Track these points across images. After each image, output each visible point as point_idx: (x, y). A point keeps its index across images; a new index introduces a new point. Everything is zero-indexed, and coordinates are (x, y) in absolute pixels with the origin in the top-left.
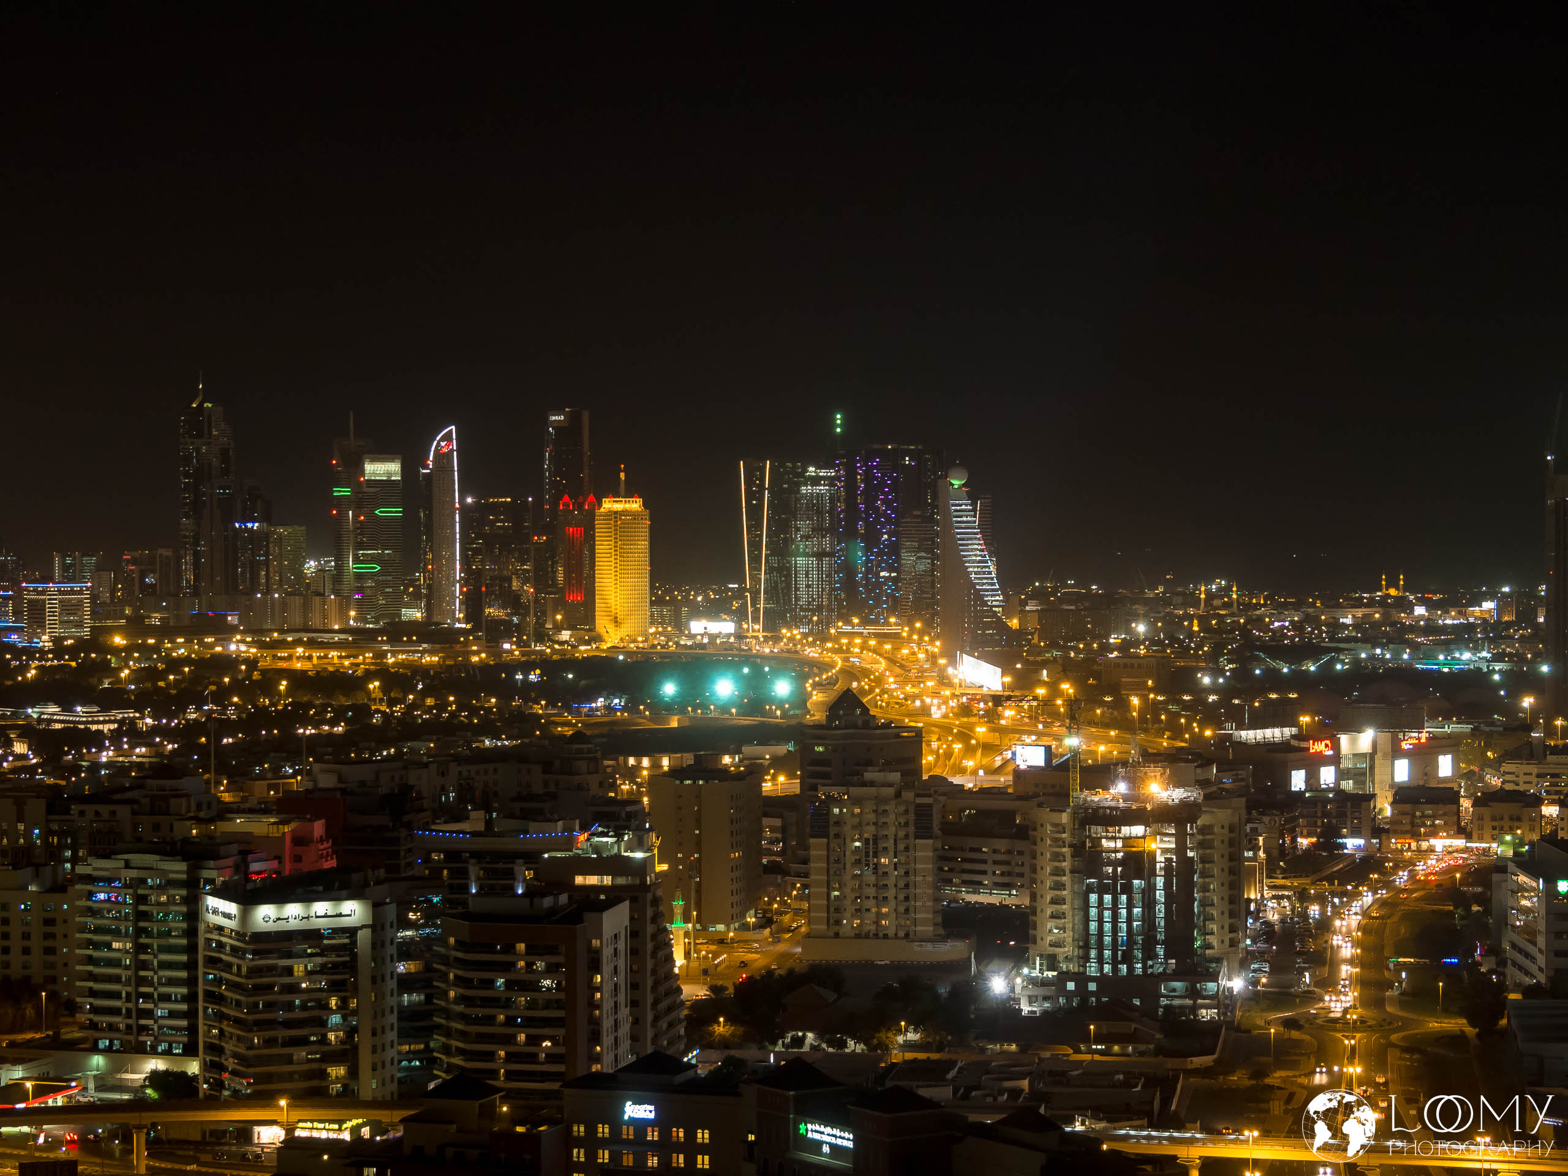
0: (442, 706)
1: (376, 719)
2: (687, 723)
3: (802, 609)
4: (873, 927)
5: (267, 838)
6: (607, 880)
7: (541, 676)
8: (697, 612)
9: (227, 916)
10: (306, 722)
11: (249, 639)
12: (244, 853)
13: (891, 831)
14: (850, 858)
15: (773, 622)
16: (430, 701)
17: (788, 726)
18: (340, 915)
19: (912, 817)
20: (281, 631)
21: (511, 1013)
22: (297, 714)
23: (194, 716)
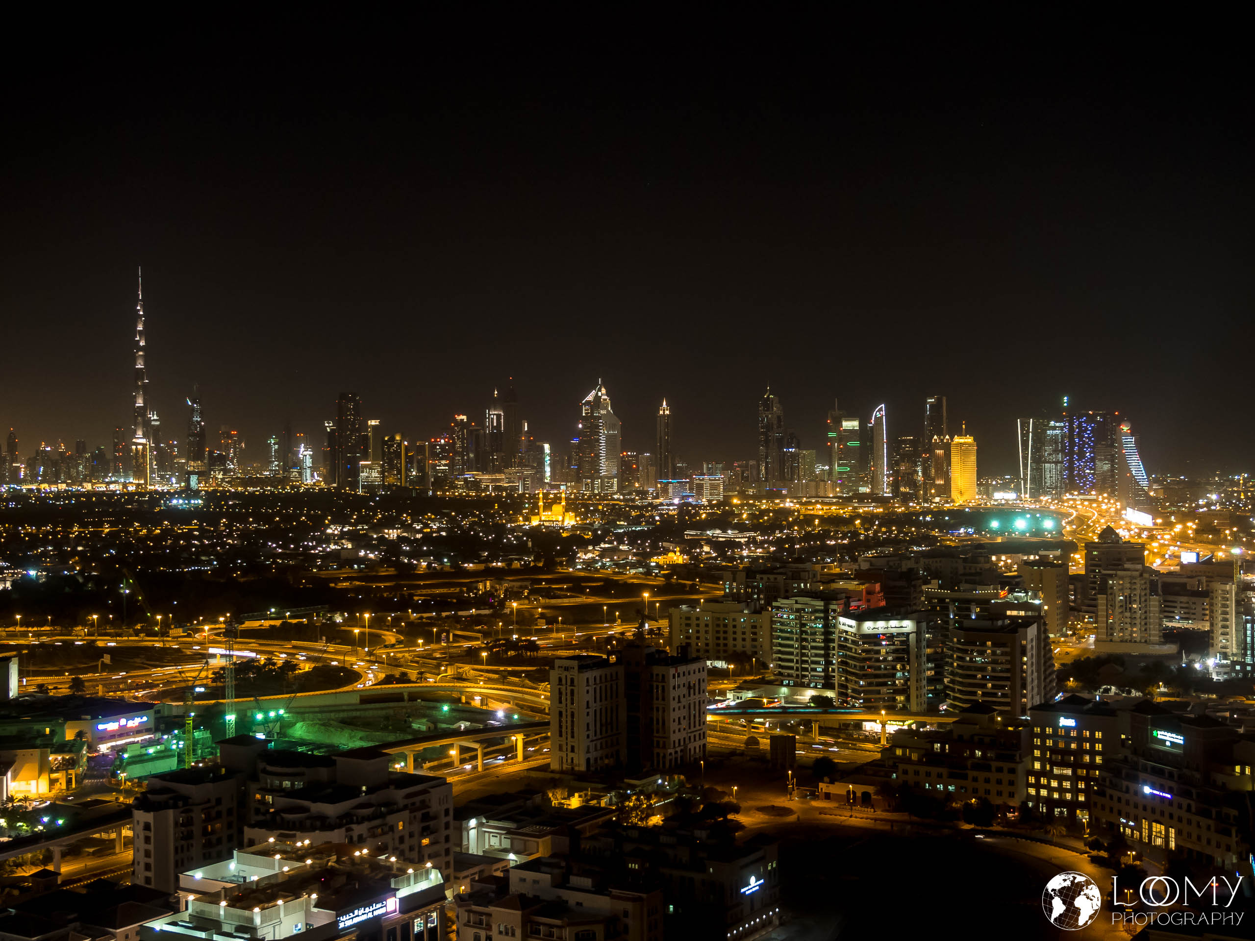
0: (891, 532)
1: (862, 537)
2: (1005, 540)
3: (1048, 488)
4: (1129, 637)
5: (854, 591)
6: (1022, 613)
7: (931, 518)
8: (997, 489)
9: (851, 627)
10: (831, 539)
11: (795, 501)
12: (848, 598)
13: (1138, 592)
14: (1118, 605)
15: (1036, 494)
16: (884, 529)
17: (1056, 542)
18: (902, 627)
19: (1148, 586)
20: (807, 498)
21: (985, 674)
22: (825, 535)
23: (779, 535)
